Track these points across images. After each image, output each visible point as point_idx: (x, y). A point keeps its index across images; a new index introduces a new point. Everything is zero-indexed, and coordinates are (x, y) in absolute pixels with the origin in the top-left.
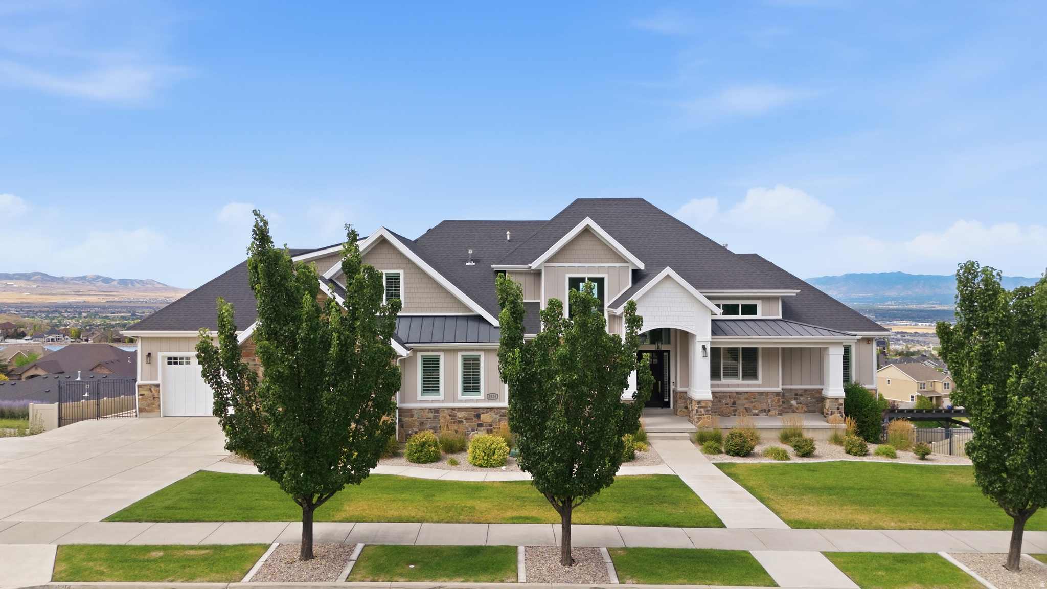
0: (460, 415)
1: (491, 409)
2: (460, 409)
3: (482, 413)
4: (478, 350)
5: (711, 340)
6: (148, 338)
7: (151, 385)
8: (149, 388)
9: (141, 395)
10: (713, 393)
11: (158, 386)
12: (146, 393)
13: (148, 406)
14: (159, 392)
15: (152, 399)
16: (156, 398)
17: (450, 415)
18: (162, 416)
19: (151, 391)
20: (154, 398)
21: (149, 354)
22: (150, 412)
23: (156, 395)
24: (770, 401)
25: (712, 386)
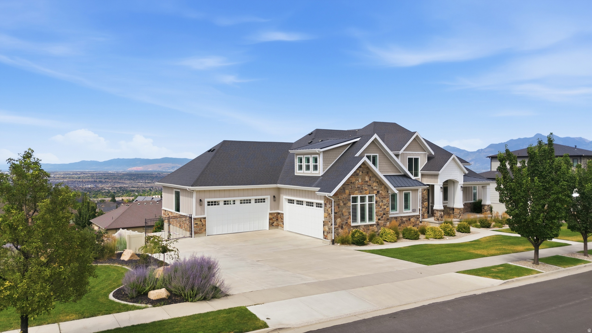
0: (404, 219)
1: (414, 216)
2: (404, 217)
3: (411, 218)
4: (408, 190)
5: (463, 184)
6: (199, 191)
7: (201, 218)
8: (200, 219)
9: (196, 224)
10: (443, 206)
11: (205, 218)
12: (199, 223)
13: (200, 230)
14: (206, 222)
15: (202, 226)
16: (204, 225)
17: (401, 220)
18: (207, 235)
19: (201, 222)
20: (203, 225)
21: (200, 200)
22: (201, 233)
23: (204, 223)
25: (443, 203)
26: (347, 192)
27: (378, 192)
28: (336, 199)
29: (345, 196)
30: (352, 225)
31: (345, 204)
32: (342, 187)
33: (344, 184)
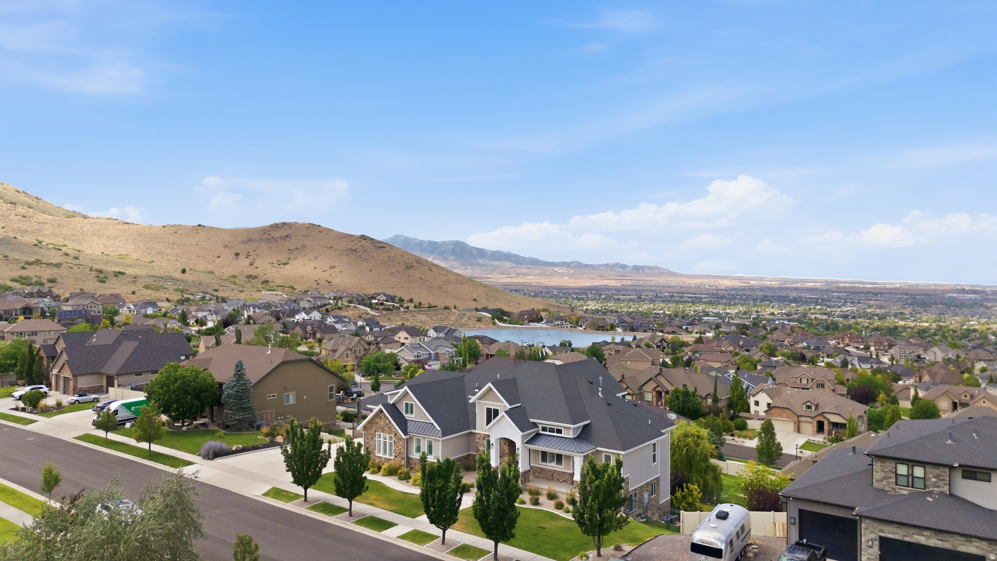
5: (521, 446)
24: (567, 477)
26: (374, 429)
27: (396, 434)
28: (366, 433)
29: (372, 432)
30: (377, 455)
31: (372, 438)
32: (370, 425)
33: (369, 422)
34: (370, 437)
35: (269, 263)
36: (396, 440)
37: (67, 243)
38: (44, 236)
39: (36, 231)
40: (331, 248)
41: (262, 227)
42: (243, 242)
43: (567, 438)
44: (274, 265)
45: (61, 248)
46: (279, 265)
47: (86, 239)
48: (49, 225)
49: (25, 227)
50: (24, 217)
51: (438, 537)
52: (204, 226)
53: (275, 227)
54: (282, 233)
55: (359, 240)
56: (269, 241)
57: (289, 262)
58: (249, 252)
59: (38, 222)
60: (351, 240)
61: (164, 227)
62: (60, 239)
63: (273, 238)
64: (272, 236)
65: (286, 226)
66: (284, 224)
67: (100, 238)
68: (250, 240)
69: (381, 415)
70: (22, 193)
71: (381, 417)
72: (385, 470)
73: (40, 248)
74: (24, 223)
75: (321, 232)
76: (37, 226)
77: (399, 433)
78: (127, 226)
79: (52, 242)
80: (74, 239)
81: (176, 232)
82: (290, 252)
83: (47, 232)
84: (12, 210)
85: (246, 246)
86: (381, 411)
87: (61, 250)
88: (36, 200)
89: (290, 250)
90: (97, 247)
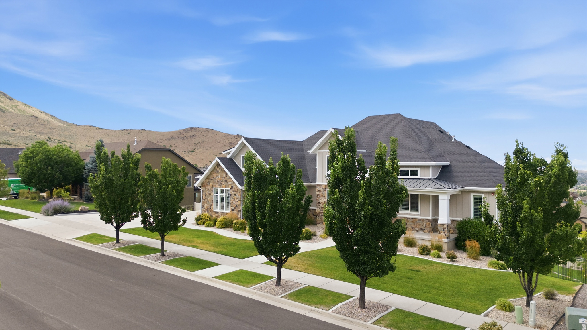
24: (425, 224)
26: (211, 184)
27: (232, 187)
28: (204, 189)
29: (209, 188)
30: (214, 210)
31: (210, 194)
32: (207, 181)
33: (207, 178)
34: (207, 194)
35: (183, 151)
36: (232, 193)
37: (66, 140)
38: (54, 136)
39: (49, 133)
40: (219, 142)
41: (179, 131)
42: (168, 139)
43: (425, 179)
44: (185, 152)
45: (63, 142)
46: (189, 152)
47: (78, 138)
48: (57, 130)
49: (42, 131)
50: (42, 125)
51: (271, 278)
52: (145, 130)
53: (187, 130)
54: (191, 134)
55: (236, 138)
56: (183, 139)
57: (195, 150)
58: (171, 145)
59: (50, 128)
60: (231, 137)
61: (122, 131)
62: (63, 138)
63: (185, 137)
64: (185, 136)
65: (193, 130)
66: (192, 128)
67: (86, 137)
68: (172, 138)
69: (218, 169)
70: (43, 113)
71: (218, 172)
72: (220, 221)
73: (50, 141)
74: (41, 128)
75: (213, 133)
76: (49, 130)
77: (235, 185)
78: (101, 131)
79: (58, 139)
80: (71, 137)
81: (129, 134)
82: (195, 145)
83: (55, 134)
84: (35, 121)
85: (169, 141)
86: (218, 165)
87: (62, 143)
88: (51, 117)
89: (195, 144)
90: (84, 142)
